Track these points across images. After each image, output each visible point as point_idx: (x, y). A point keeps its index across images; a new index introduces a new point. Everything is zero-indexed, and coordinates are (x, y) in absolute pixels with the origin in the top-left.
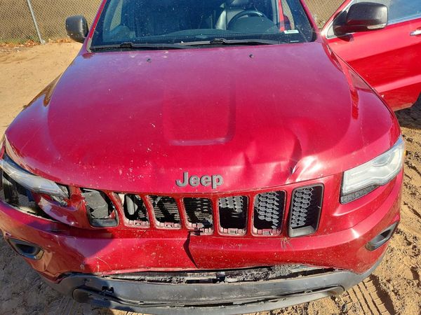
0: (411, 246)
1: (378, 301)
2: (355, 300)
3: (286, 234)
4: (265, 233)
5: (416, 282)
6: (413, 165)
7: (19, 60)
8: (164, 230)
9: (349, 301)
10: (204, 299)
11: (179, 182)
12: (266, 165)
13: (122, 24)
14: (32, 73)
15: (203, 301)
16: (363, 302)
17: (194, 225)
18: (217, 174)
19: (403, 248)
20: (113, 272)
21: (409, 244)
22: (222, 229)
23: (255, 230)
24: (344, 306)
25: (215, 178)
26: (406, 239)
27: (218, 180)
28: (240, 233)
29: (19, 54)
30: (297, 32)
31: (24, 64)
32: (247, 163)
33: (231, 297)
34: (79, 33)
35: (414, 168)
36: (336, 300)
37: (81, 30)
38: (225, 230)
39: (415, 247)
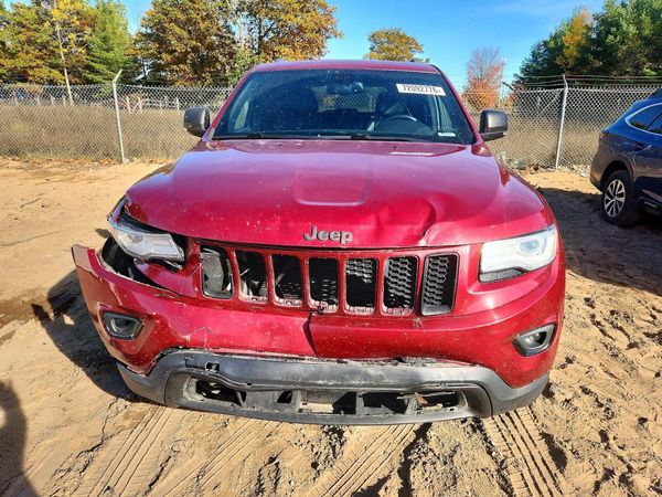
0: (603, 409)
1: (549, 459)
2: (518, 456)
3: (418, 313)
4: (396, 312)
5: (603, 445)
6: (619, 325)
7: (91, 180)
8: (283, 308)
9: (510, 455)
10: (321, 382)
11: (307, 236)
12: (399, 227)
13: (246, 126)
14: (108, 195)
15: (320, 385)
16: (529, 459)
17: (317, 303)
18: (346, 230)
19: (591, 410)
20: (222, 350)
21: (601, 405)
22: (348, 306)
23: (385, 308)
24: (503, 461)
25: (344, 234)
26: (597, 400)
27: (347, 236)
28: (367, 311)
29: (91, 173)
30: (453, 135)
31: (97, 184)
32: (379, 223)
33: (353, 382)
34: (200, 125)
35: (621, 329)
36: (494, 454)
37: (203, 122)
38: (352, 308)
39: (608, 409)
